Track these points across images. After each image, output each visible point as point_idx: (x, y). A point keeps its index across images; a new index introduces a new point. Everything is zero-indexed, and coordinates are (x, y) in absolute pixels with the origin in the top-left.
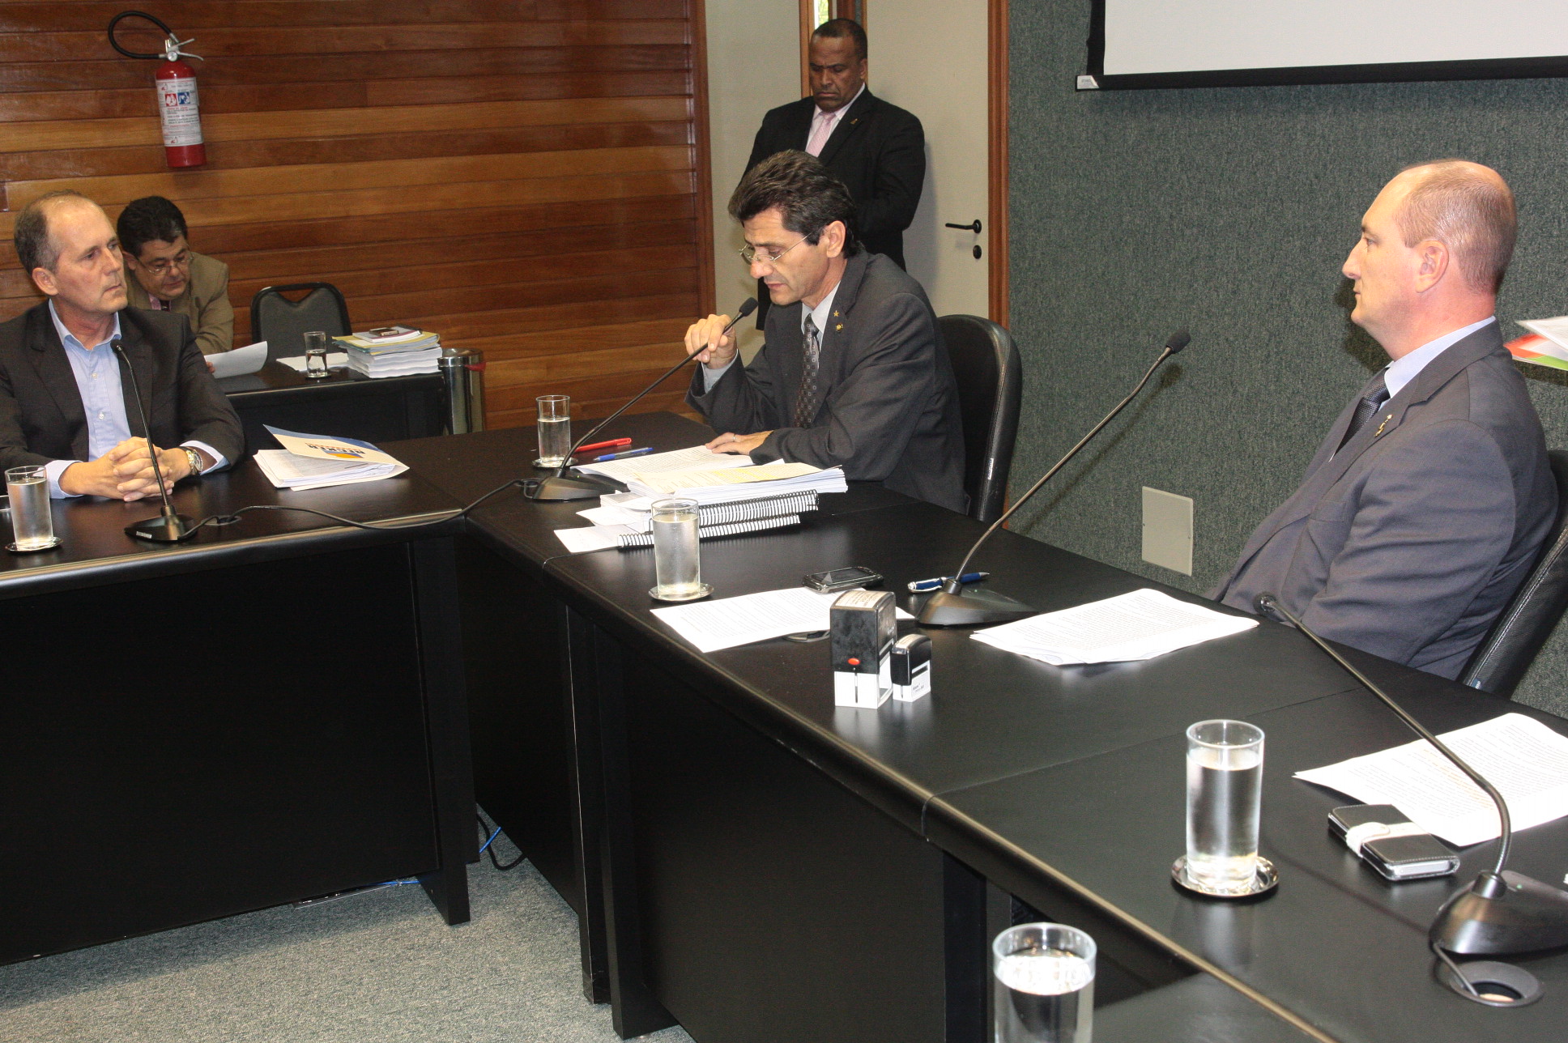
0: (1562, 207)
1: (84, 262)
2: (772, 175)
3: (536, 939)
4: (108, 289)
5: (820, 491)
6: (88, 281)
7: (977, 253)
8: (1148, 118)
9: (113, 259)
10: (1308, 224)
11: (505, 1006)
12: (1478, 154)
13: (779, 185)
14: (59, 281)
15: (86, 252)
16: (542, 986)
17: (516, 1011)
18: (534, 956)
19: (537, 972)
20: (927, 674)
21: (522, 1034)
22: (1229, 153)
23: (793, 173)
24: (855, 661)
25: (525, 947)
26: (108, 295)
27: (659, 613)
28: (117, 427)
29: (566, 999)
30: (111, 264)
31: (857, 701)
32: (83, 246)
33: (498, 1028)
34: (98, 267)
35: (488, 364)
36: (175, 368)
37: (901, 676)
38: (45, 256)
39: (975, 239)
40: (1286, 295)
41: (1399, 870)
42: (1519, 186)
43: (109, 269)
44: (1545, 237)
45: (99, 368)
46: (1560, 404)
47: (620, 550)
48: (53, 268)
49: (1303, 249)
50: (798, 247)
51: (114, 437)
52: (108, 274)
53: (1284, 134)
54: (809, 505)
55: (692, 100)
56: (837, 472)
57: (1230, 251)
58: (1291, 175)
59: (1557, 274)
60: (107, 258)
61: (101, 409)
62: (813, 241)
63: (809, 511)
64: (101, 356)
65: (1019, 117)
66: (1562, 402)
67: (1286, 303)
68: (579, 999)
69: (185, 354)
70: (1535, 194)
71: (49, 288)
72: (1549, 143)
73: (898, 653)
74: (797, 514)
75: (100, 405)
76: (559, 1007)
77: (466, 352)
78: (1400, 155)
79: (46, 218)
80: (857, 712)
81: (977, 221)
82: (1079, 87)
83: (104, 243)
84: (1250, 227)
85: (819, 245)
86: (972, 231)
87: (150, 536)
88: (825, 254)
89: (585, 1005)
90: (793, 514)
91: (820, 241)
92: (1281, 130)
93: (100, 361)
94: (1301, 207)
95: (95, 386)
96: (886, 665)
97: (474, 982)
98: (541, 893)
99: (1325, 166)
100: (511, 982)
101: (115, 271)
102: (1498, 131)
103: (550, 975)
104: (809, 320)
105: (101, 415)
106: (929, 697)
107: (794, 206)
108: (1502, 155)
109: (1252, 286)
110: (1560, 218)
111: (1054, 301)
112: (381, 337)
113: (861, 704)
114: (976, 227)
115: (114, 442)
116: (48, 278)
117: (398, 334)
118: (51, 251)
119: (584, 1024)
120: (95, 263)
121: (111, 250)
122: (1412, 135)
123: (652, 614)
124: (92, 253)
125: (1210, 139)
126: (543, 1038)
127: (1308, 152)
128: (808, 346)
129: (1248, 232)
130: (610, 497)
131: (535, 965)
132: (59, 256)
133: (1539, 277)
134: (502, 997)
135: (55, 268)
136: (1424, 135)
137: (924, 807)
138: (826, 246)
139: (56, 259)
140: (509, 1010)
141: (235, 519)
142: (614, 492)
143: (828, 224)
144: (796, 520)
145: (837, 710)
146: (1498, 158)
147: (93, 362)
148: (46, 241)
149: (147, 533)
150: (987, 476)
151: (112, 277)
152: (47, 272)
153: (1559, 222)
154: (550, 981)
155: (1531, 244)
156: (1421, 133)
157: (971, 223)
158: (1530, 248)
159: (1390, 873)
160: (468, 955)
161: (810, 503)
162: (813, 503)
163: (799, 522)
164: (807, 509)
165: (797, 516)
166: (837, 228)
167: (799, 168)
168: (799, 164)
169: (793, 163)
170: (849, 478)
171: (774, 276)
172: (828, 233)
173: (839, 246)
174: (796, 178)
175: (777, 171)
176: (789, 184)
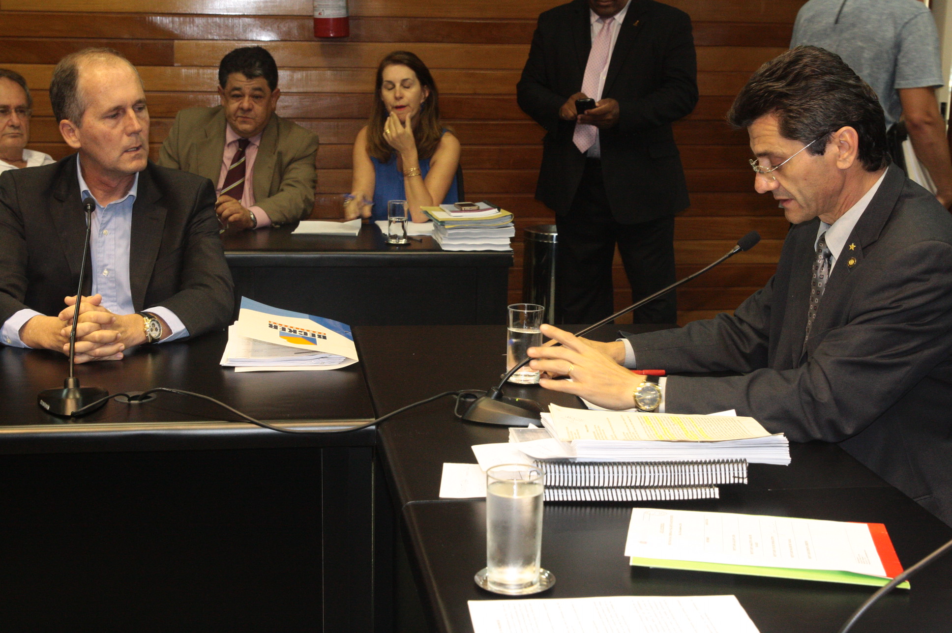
1: (107, 120)
4: (126, 151)
5: (749, 461)
6: (108, 138)
9: (137, 122)
13: (779, 86)
14: (82, 135)
15: (110, 111)
26: (126, 156)
27: (474, 608)
28: (119, 284)
30: (133, 125)
32: (107, 104)
34: (120, 127)
36: (180, 234)
38: (73, 110)
43: (130, 129)
45: (111, 225)
48: (78, 122)
51: (115, 294)
52: (129, 135)
54: (734, 477)
60: (131, 119)
61: (106, 265)
62: (819, 150)
63: (734, 484)
64: (116, 214)
69: (195, 220)
71: (73, 141)
74: (716, 486)
75: (106, 262)
79: (77, 72)
83: (130, 103)
85: (826, 155)
87: (48, 407)
88: (835, 163)
90: (710, 486)
91: (828, 150)
93: (114, 220)
95: (104, 242)
101: (136, 133)
104: (823, 239)
105: (106, 272)
107: (791, 111)
112: (461, 211)
115: (115, 299)
116: (73, 131)
117: (478, 210)
118: (77, 105)
120: (117, 123)
121: (135, 111)
123: (468, 609)
124: (117, 112)
128: (817, 268)
130: (519, 432)
132: (84, 110)
135: (80, 122)
138: (835, 155)
139: (82, 114)
141: (150, 397)
143: (836, 131)
144: (715, 493)
147: (106, 219)
148: (74, 95)
149: (47, 404)
151: (133, 138)
152: (73, 126)
161: (736, 475)
162: (741, 476)
163: (717, 496)
164: (732, 482)
165: (717, 490)
166: (848, 135)
167: (806, 66)
168: (806, 60)
169: (801, 60)
170: (793, 447)
171: (781, 190)
172: (837, 140)
173: (851, 154)
174: (798, 77)
175: (778, 69)
176: (788, 85)
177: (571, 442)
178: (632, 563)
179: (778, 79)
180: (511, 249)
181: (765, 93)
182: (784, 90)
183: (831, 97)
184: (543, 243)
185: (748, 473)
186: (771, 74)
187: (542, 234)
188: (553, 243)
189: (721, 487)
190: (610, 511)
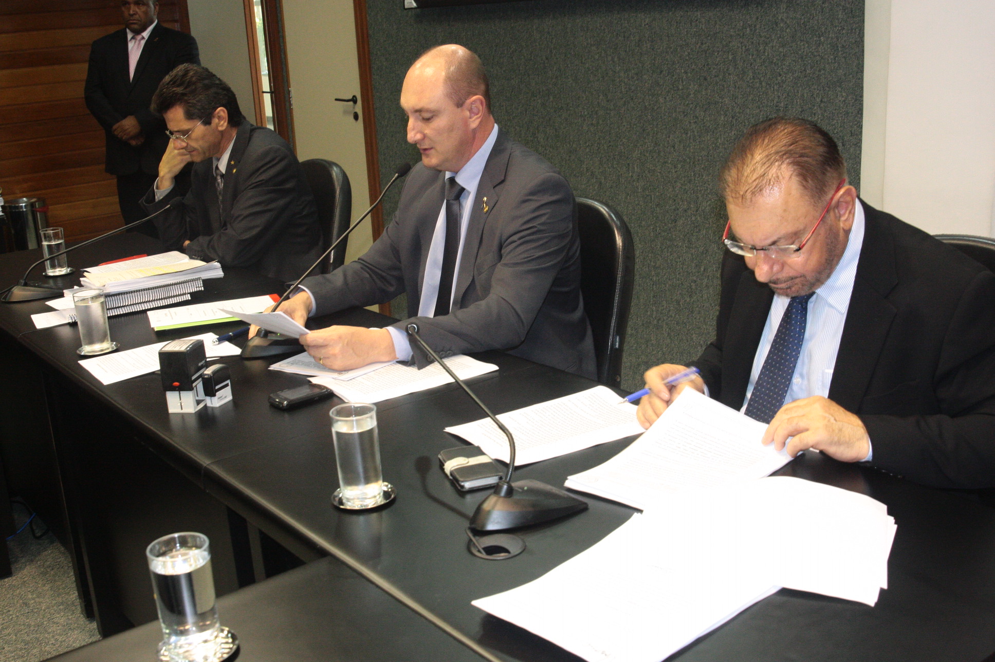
0: (683, 71)
2: (174, 83)
3: (55, 581)
5: (203, 278)
7: (356, 117)
8: (449, 25)
10: (544, 89)
11: (29, 626)
12: (635, 40)
13: (179, 90)
16: (55, 611)
17: (36, 629)
18: (52, 592)
19: (54, 602)
20: (229, 389)
21: (39, 643)
22: (496, 46)
23: (188, 80)
24: (176, 384)
25: (47, 587)
27: (83, 363)
29: (70, 617)
31: (182, 409)
33: (23, 641)
35: (50, 207)
37: (210, 391)
39: (354, 108)
40: (535, 134)
41: (468, 485)
42: (659, 60)
44: (675, 90)
46: (691, 193)
47: (69, 324)
49: (543, 105)
50: (199, 128)
53: (527, 32)
54: (196, 287)
55: (179, 24)
56: (217, 264)
57: (502, 108)
58: (532, 58)
59: (684, 113)
62: (207, 122)
63: (197, 291)
65: (374, 28)
66: (692, 192)
67: (536, 139)
68: (79, 616)
70: (668, 64)
72: (673, 32)
73: (206, 377)
74: (188, 293)
76: (66, 623)
77: (33, 200)
78: (592, 42)
80: (183, 416)
81: (354, 96)
82: (406, 7)
84: (512, 92)
85: (212, 124)
86: (351, 103)
88: (217, 128)
89: (82, 620)
90: (186, 294)
91: (213, 122)
92: (525, 30)
94: (540, 78)
96: (199, 385)
97: (11, 613)
98: (63, 551)
99: (551, 51)
100: (35, 611)
102: (645, 25)
103: (62, 603)
104: (217, 168)
106: (231, 403)
107: (189, 103)
108: (648, 40)
109: (516, 129)
110: (682, 78)
111: (403, 145)
113: (185, 410)
114: (354, 100)
119: (81, 632)
122: (598, 30)
123: (79, 364)
125: (485, 37)
126: (52, 643)
127: (541, 43)
128: (218, 184)
129: (511, 95)
130: (70, 291)
131: (53, 598)
133: (674, 115)
134: (28, 620)
136: (604, 29)
137: (203, 471)
138: (217, 124)
140: (32, 628)
142: (73, 288)
143: (215, 111)
144: (188, 297)
145: (170, 416)
146: (646, 42)
150: (330, 260)
153: (682, 80)
154: (61, 607)
155: (668, 95)
156: (602, 28)
157: (351, 97)
158: (667, 97)
159: (463, 487)
160: (8, 596)
161: (197, 286)
162: (200, 286)
163: (190, 298)
164: (196, 290)
165: (189, 295)
166: (221, 111)
167: (192, 77)
168: (191, 73)
169: (188, 73)
170: (224, 268)
171: (189, 147)
172: (216, 116)
173: (225, 122)
174: (190, 83)
175: (178, 79)
176: (186, 88)
177: (104, 286)
178: (156, 330)
179: (178, 86)
180: (3, 214)
181: (173, 95)
182: (184, 91)
183: (210, 92)
184: (15, 212)
185: (203, 284)
186: (174, 82)
187: (13, 205)
188: (23, 211)
189: (191, 294)
190: (135, 317)
